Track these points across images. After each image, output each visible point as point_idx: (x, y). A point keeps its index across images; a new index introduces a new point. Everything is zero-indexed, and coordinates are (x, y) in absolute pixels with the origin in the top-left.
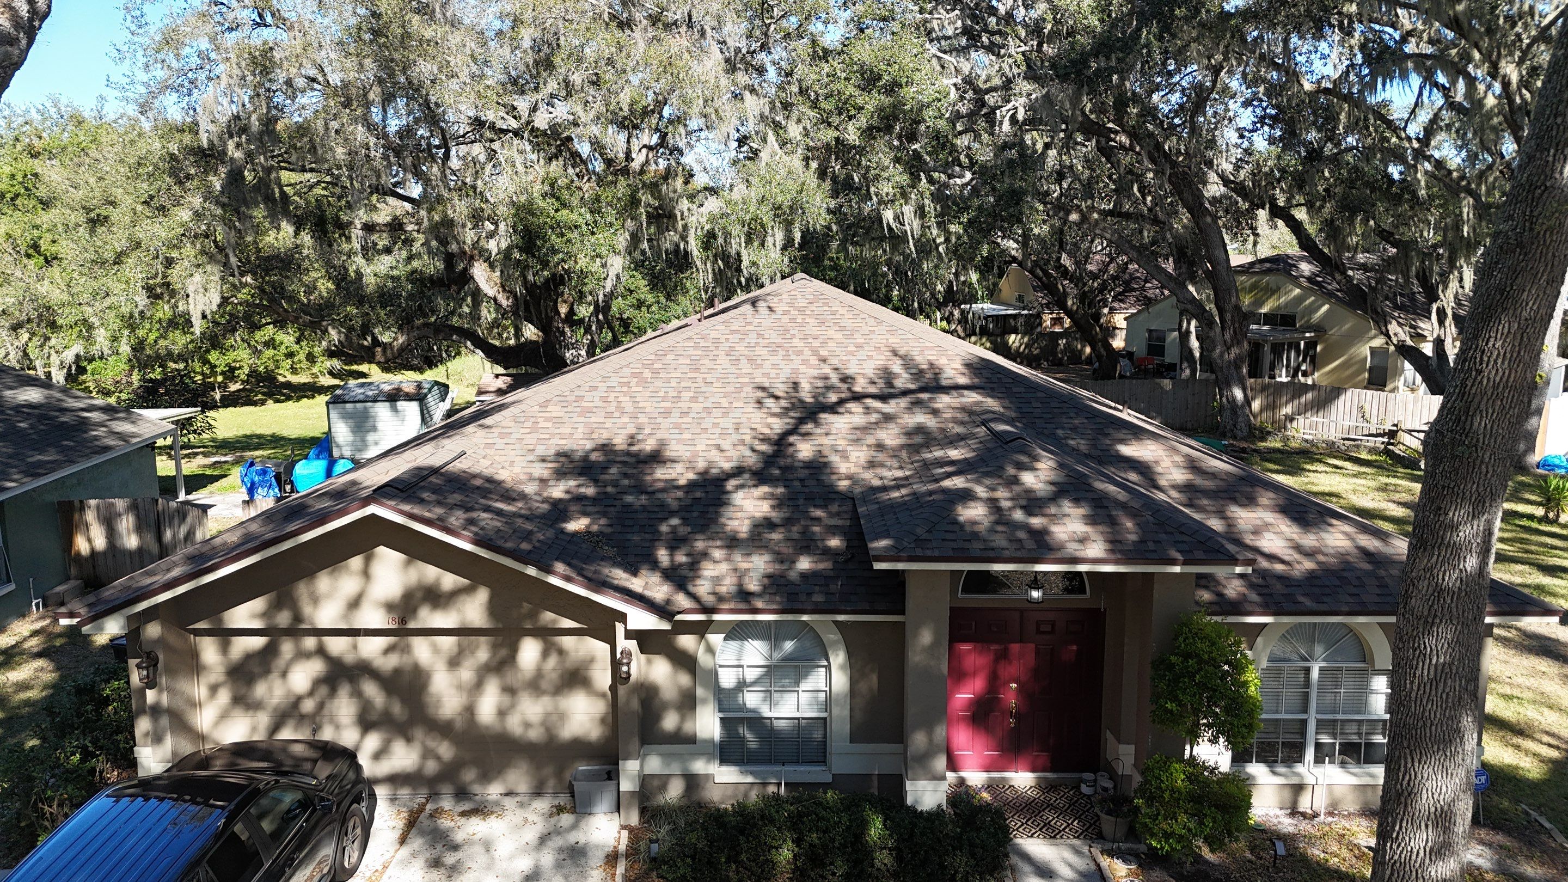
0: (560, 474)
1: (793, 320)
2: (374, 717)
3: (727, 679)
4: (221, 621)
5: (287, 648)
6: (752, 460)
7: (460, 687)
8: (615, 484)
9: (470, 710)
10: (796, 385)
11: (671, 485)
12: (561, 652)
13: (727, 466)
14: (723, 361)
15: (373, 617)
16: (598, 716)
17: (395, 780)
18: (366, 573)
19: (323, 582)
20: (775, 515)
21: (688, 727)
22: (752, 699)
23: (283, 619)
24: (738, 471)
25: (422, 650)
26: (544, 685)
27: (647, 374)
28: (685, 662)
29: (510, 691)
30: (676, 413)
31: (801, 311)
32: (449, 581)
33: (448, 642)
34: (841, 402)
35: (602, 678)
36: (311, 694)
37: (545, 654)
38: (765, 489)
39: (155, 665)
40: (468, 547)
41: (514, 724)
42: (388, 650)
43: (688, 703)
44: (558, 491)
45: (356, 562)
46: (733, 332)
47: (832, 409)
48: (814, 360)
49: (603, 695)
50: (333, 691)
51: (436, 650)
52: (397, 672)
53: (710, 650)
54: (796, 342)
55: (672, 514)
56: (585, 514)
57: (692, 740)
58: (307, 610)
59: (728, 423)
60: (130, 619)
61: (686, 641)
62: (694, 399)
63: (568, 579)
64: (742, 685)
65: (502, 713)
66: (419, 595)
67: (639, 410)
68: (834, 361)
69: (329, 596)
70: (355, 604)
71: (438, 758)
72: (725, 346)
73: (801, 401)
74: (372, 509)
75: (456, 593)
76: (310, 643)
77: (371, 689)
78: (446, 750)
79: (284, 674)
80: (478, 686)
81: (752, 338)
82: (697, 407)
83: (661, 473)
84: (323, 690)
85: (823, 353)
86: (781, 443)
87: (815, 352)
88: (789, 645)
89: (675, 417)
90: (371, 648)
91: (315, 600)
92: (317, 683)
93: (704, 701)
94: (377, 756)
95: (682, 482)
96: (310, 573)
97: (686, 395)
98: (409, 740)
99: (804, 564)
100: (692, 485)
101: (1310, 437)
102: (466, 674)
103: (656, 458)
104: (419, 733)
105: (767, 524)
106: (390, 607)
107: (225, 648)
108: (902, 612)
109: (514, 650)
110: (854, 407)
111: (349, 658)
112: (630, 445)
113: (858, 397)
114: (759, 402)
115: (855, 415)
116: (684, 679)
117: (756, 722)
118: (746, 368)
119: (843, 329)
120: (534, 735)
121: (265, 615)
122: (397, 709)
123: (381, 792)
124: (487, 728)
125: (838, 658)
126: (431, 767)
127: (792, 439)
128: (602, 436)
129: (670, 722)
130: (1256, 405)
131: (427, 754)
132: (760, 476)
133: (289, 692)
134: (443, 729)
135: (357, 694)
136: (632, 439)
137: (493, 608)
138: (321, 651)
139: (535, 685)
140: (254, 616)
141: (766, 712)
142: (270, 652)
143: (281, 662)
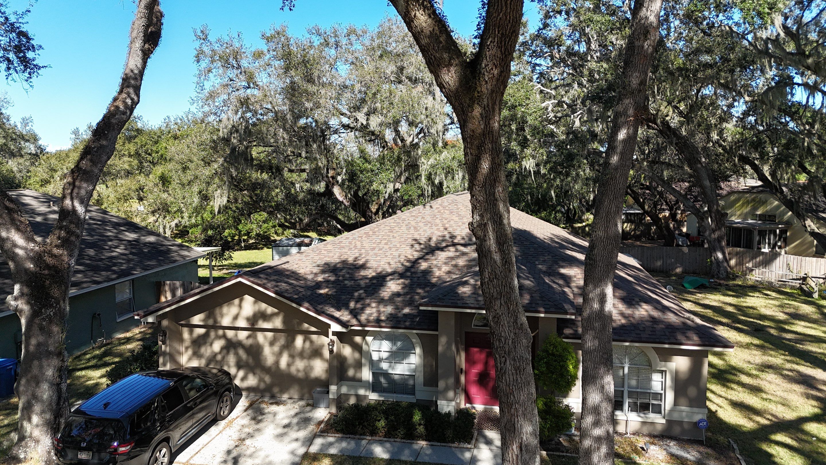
0: (323, 272)
1: (439, 212)
2: (242, 364)
3: (375, 356)
4: (189, 321)
5: (212, 334)
6: (400, 269)
7: (273, 354)
8: (343, 276)
9: (277, 363)
10: (430, 239)
11: (365, 278)
12: (312, 342)
13: (389, 270)
14: (404, 228)
15: (242, 323)
16: (325, 369)
17: (249, 389)
18: (240, 306)
19: (225, 309)
20: (401, 291)
21: (358, 375)
22: (384, 366)
23: (210, 322)
24: (393, 273)
25: (260, 337)
26: (305, 355)
27: (371, 233)
28: (357, 348)
29: (292, 356)
30: (377, 249)
31: (444, 208)
32: (270, 310)
33: (270, 334)
34: (447, 246)
35: (326, 354)
36: (220, 352)
37: (304, 341)
38: (402, 281)
39: (165, 336)
40: (273, 295)
41: (293, 369)
42: (248, 337)
43: (359, 366)
44: (320, 278)
45: (237, 301)
46: (412, 216)
47: (442, 249)
48: (442, 229)
49: (327, 361)
50: (228, 353)
51: (265, 337)
52: (251, 346)
53: (367, 344)
54: (438, 221)
55: (362, 288)
56: (327, 287)
57: (360, 380)
58: (219, 319)
59: (396, 254)
60: (157, 317)
61: (358, 339)
62: (386, 244)
63: (308, 309)
64: (380, 360)
65: (289, 365)
66: (259, 315)
67: (363, 247)
68: (450, 229)
69: (227, 314)
70: (236, 318)
71: (265, 382)
72: (406, 222)
73: (430, 246)
74: (240, 279)
75: (273, 315)
76: (221, 332)
77: (241, 352)
78: (267, 379)
79: (211, 345)
80: (280, 354)
81: (419, 219)
82: (386, 247)
83: (363, 273)
84: (225, 351)
85: (447, 226)
86: (415, 262)
87: (443, 225)
88: (399, 344)
89: (376, 251)
90: (243, 335)
91: (222, 316)
92: (222, 349)
93: (365, 365)
94: (243, 379)
95: (370, 276)
96: (220, 305)
97: (383, 242)
98: (254, 374)
99: (407, 310)
100: (373, 278)
101: (760, 279)
102: (276, 348)
103: (363, 267)
104: (258, 371)
105: (398, 294)
106: (248, 319)
107: (191, 332)
108: (437, 330)
109: (293, 340)
110: (452, 249)
111: (234, 340)
112: (355, 261)
113: (454, 245)
114: (412, 246)
115: (451, 252)
116: (357, 355)
117: (386, 375)
118: (412, 231)
119: (460, 215)
120: (301, 375)
121: (204, 320)
122: (251, 361)
123: (244, 393)
124: (283, 371)
125: (418, 350)
126: (262, 386)
127: (420, 261)
128: (343, 258)
129: (351, 372)
130: (733, 262)
131: (261, 380)
132: (402, 276)
133: (213, 352)
134: (267, 370)
135: (236, 354)
136: (356, 259)
137: (284, 322)
138: (224, 336)
139: (302, 355)
140: (201, 321)
141: (390, 371)
142: (206, 335)
143: (210, 340)
